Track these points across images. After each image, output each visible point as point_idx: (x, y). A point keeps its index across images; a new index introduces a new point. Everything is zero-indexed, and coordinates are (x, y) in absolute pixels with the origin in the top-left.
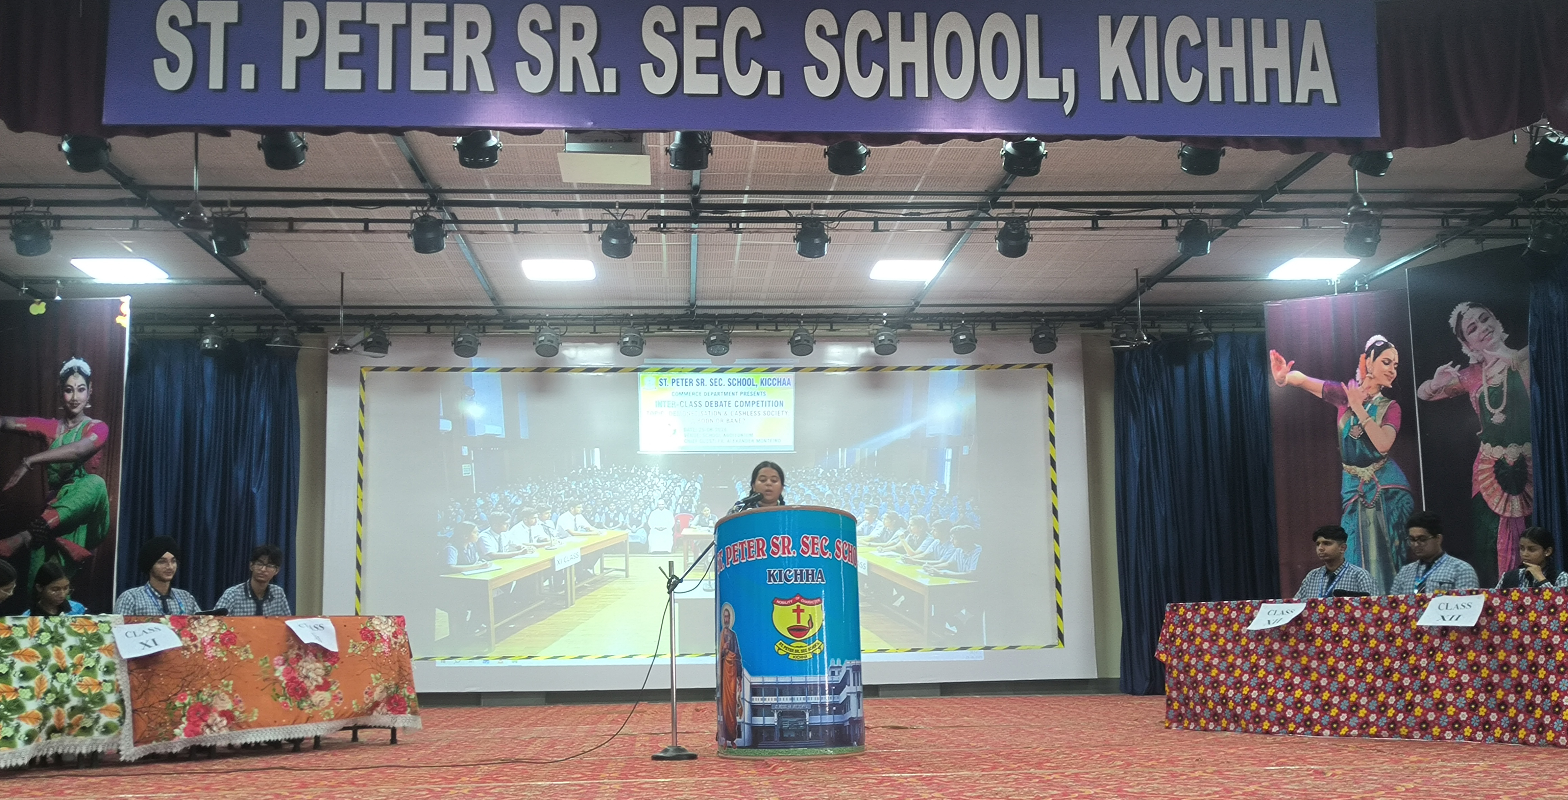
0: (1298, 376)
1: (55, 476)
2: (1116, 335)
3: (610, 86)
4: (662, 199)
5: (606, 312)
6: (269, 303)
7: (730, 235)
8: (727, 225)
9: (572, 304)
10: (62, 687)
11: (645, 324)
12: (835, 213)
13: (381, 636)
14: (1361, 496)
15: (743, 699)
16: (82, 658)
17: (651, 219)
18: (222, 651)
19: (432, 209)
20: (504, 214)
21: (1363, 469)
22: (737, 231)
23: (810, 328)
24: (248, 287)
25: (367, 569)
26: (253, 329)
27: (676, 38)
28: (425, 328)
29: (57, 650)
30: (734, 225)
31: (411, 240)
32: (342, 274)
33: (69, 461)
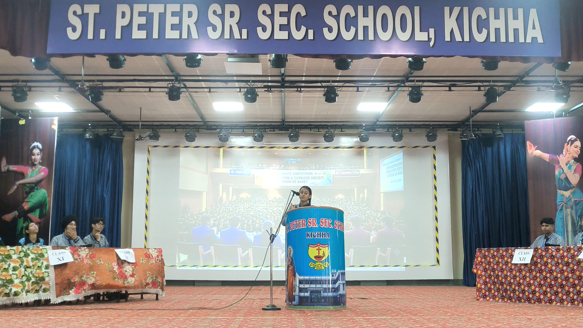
0: (538, 153)
1: (28, 189)
2: (462, 135)
3: (245, 36)
4: (270, 79)
5: (248, 123)
6: (112, 120)
7: (298, 93)
8: (296, 89)
9: (234, 120)
10: (29, 274)
11: (264, 128)
12: (341, 84)
13: (152, 257)
14: (565, 203)
15: (296, 285)
16: (36, 262)
17: (265, 87)
18: (90, 261)
19: (176, 83)
20: (205, 85)
21: (566, 192)
22: (300, 91)
23: (332, 130)
24: (103, 114)
25: (149, 228)
26: (106, 130)
27: (271, 17)
28: (174, 130)
29: (27, 259)
30: (299, 89)
31: (167, 95)
32: (141, 108)
33: (33, 183)
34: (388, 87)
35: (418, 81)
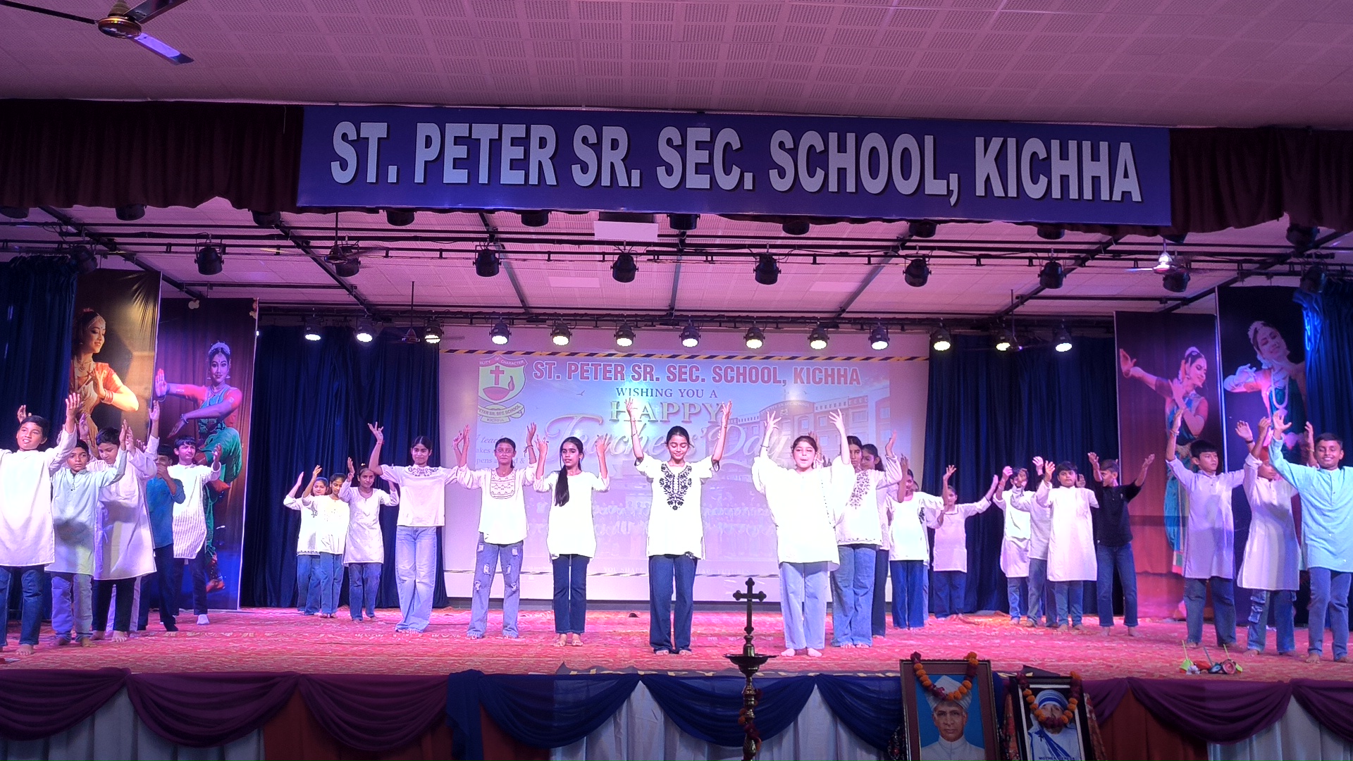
0: (1138, 372)
1: (203, 429)
3: (636, 182)
5: (606, 312)
6: (355, 302)
7: (707, 264)
8: (704, 258)
9: (581, 305)
11: (635, 322)
12: (784, 252)
17: (648, 254)
19: (490, 244)
20: (540, 248)
21: (1182, 447)
22: (712, 262)
23: (761, 327)
24: (344, 292)
27: (682, 149)
28: (469, 320)
30: (709, 258)
31: (475, 266)
32: (413, 282)
33: (214, 417)
34: (869, 257)
35: (922, 248)
